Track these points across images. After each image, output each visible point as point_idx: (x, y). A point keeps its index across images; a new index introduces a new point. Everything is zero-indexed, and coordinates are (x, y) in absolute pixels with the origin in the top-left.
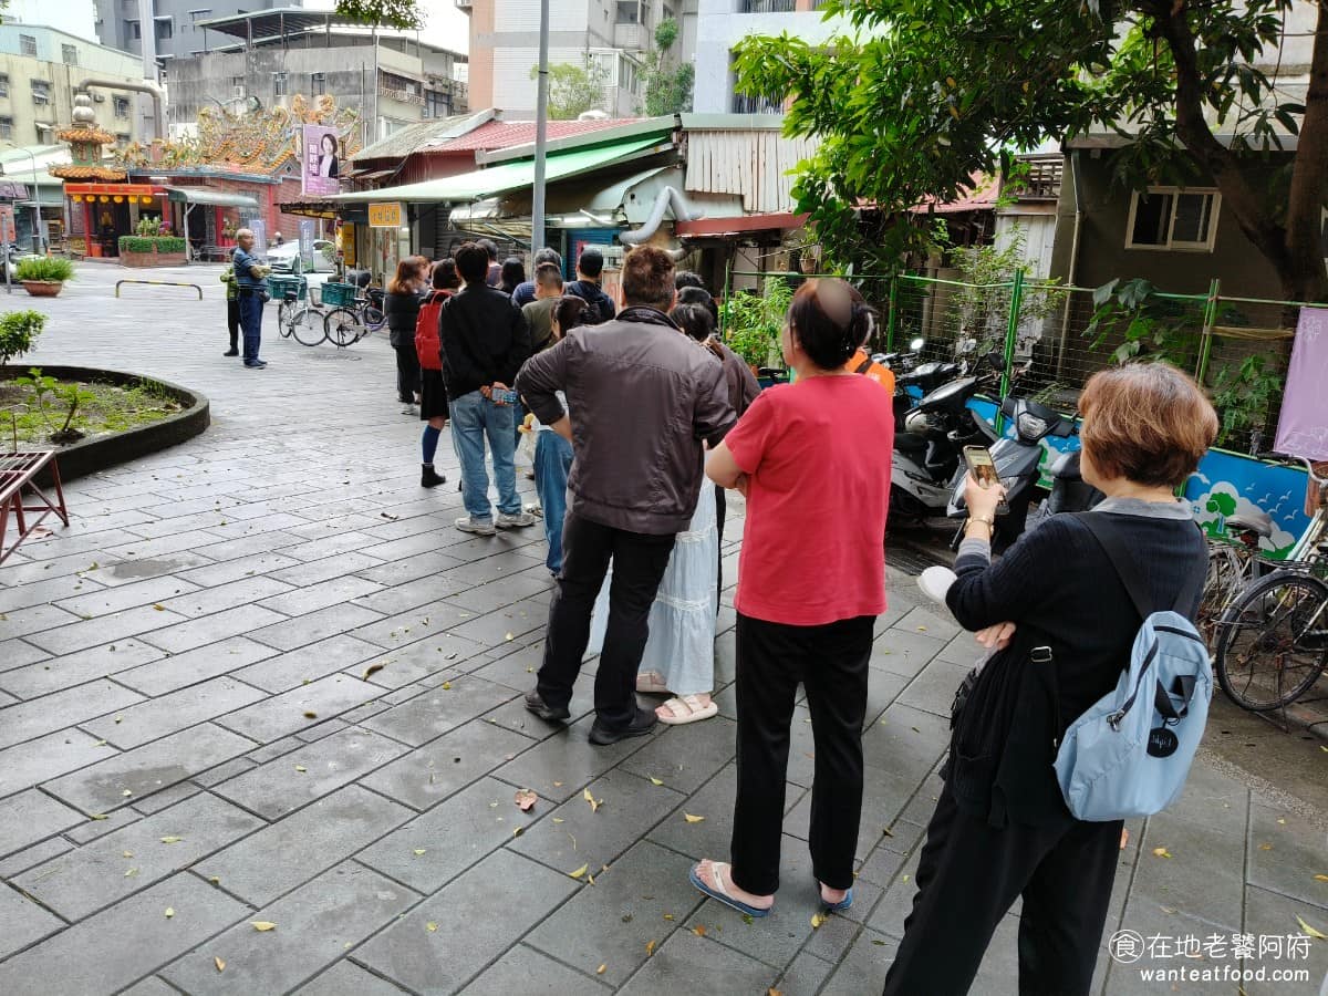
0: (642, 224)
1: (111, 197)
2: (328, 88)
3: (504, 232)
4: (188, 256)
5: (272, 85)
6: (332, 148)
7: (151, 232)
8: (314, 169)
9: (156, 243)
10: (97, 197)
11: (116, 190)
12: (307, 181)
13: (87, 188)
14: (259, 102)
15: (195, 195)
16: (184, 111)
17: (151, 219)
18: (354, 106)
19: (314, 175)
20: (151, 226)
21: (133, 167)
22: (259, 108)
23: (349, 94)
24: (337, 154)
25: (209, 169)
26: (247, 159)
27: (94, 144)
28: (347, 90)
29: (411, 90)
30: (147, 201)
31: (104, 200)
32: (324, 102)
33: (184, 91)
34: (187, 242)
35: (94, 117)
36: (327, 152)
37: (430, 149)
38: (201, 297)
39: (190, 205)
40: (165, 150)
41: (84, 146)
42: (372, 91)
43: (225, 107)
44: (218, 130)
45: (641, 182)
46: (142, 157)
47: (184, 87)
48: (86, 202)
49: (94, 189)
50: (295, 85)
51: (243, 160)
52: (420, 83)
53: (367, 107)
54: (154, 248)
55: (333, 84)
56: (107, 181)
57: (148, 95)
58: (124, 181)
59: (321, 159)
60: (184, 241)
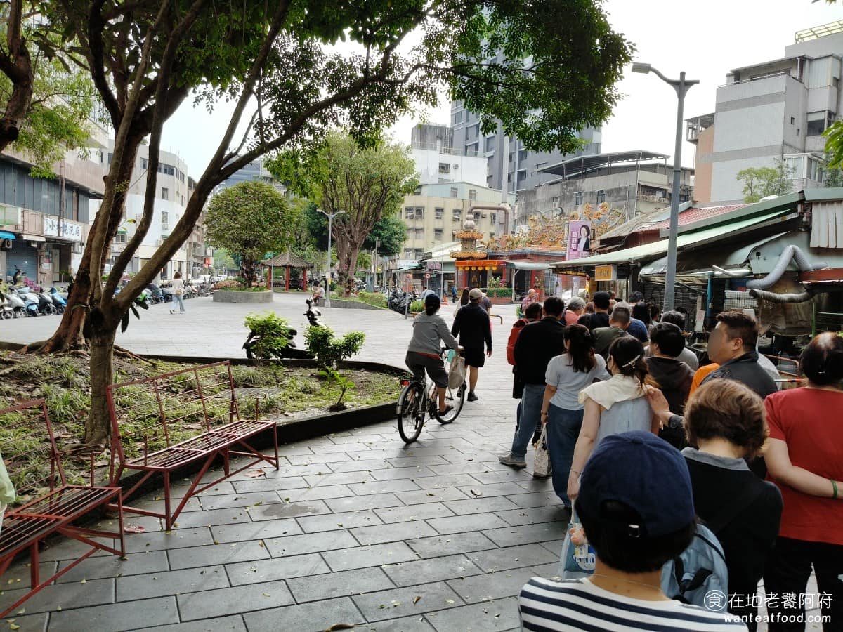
0: (766, 274)
1: (477, 267)
2: (607, 198)
3: (681, 282)
4: (513, 299)
5: (574, 199)
6: (586, 233)
7: (495, 285)
8: (574, 246)
9: (497, 291)
10: (470, 267)
11: (480, 263)
12: (569, 254)
13: (465, 263)
14: (562, 211)
15: (520, 264)
16: (524, 218)
17: (495, 278)
18: (620, 208)
19: (574, 250)
20: (495, 282)
21: (491, 251)
22: (562, 213)
23: (620, 200)
24: (589, 237)
25: (529, 249)
26: (553, 243)
27: (472, 240)
28: (619, 198)
29: (659, 194)
30: (494, 269)
31: (473, 269)
32: (603, 207)
33: (526, 208)
34: (514, 291)
35: (474, 226)
36: (583, 236)
37: (643, 229)
38: (502, 323)
39: (516, 270)
40: (508, 241)
41: (468, 241)
42: (633, 198)
43: (543, 215)
44: (539, 227)
45: (767, 243)
46: (496, 245)
47: (527, 205)
48: (465, 271)
49: (469, 263)
50: (588, 198)
51: (551, 244)
52: (666, 190)
53: (630, 207)
54: (495, 294)
55: (610, 196)
56: (477, 259)
57: (503, 211)
58: (486, 258)
59: (579, 240)
60: (511, 290)
